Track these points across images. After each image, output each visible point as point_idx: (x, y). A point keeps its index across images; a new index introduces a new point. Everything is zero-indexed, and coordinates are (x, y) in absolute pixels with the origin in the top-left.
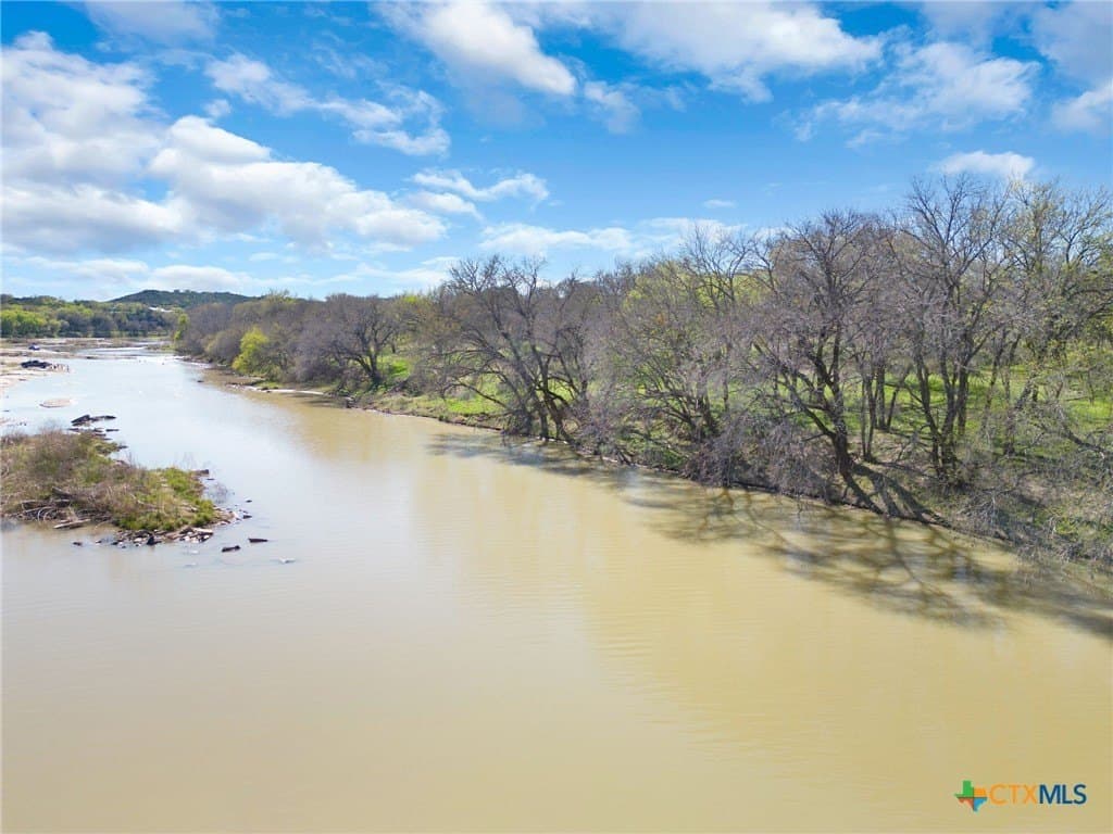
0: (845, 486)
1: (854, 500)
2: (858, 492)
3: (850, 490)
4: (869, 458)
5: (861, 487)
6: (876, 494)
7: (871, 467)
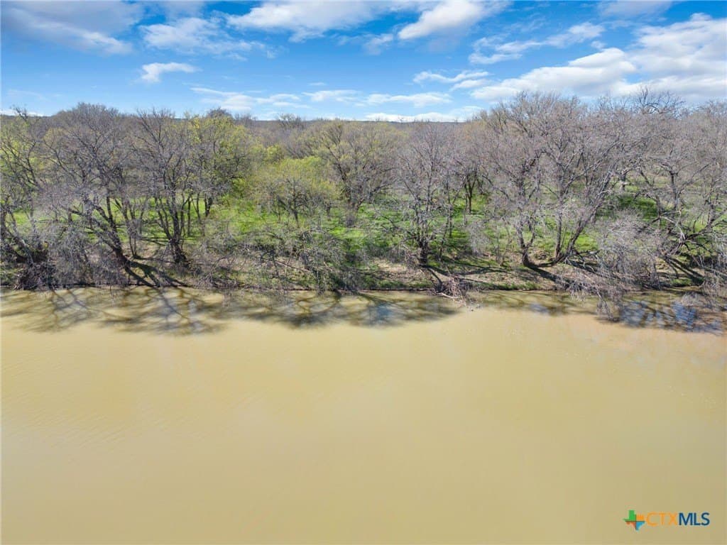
0: (127, 275)
1: (135, 282)
2: (136, 277)
3: (131, 277)
4: (136, 257)
5: (137, 273)
6: (146, 276)
7: (139, 262)
